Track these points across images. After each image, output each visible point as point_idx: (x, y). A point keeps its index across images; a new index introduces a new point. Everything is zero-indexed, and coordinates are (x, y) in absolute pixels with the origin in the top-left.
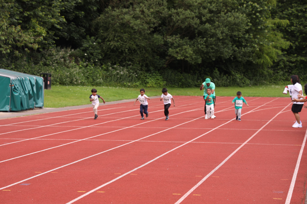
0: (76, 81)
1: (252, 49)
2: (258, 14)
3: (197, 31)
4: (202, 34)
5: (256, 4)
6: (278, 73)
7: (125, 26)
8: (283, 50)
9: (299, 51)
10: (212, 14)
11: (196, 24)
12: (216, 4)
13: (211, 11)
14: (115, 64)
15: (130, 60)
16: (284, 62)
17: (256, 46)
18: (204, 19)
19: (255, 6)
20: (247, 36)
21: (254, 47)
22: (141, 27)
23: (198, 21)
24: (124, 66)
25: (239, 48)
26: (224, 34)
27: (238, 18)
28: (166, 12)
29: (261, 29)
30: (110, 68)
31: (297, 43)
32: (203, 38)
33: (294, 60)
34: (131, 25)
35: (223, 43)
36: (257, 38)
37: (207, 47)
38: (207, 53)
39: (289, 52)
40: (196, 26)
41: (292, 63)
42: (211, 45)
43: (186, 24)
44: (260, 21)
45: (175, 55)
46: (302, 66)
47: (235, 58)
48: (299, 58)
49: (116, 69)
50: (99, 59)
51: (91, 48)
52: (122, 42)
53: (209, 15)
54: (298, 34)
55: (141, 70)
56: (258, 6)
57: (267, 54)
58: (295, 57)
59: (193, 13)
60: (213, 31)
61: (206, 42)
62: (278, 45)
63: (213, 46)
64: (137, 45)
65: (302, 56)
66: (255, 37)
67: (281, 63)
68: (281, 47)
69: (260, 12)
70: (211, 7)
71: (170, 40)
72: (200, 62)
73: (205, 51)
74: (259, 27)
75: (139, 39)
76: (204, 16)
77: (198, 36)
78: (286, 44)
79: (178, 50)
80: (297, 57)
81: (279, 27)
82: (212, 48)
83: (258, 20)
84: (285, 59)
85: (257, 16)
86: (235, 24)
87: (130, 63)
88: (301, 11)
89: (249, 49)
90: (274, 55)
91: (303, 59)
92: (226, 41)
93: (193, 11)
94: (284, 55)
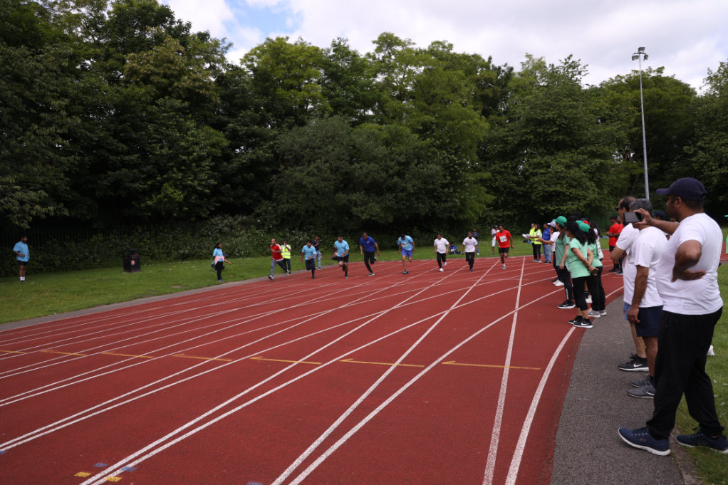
0: (238, 252)
1: (453, 204)
2: (456, 167)
3: (384, 186)
4: (391, 189)
5: (453, 156)
6: (485, 228)
7: (299, 185)
8: (488, 206)
9: (505, 205)
10: (402, 167)
11: (382, 178)
12: (406, 155)
13: (400, 164)
14: (294, 229)
15: (311, 224)
16: (491, 218)
17: (457, 200)
18: (391, 172)
19: (452, 159)
20: (446, 190)
21: (455, 202)
22: (316, 184)
23: (384, 175)
24: (304, 231)
25: (438, 204)
26: (416, 188)
27: (431, 169)
28: (345, 166)
29: (462, 183)
30: (288, 234)
31: (502, 198)
32: (392, 193)
33: (500, 214)
34: (304, 183)
35: (417, 199)
36: (458, 192)
37: (397, 203)
38: (399, 210)
39: (495, 206)
40: (382, 181)
41: (500, 217)
42: (403, 200)
43: (370, 178)
44: (459, 174)
45: (360, 215)
46: (509, 220)
47: (434, 214)
48: (506, 213)
49: (294, 235)
50: (274, 225)
51: (264, 214)
52: (297, 204)
53: (397, 168)
54: (503, 189)
55: (327, 234)
56: (456, 159)
57: (471, 209)
58: (500, 212)
59: (377, 166)
60: (403, 185)
61: (396, 197)
62: (482, 200)
63: (404, 202)
64: (316, 206)
65: (508, 211)
66: (455, 191)
67: (488, 219)
68: (485, 201)
69: (460, 165)
70: (400, 159)
71: (353, 198)
72: (391, 221)
73: (395, 207)
74: (459, 181)
75: (317, 200)
76: (391, 169)
77: (387, 192)
78: (490, 198)
79: (363, 208)
80: (503, 211)
81: (482, 181)
82: (404, 205)
83: (457, 174)
84: (491, 214)
85: (455, 169)
86: (429, 176)
87: (312, 226)
88: (505, 167)
89: (450, 204)
90: (478, 210)
91: (510, 213)
92: (421, 196)
93: (378, 164)
94: (491, 210)
